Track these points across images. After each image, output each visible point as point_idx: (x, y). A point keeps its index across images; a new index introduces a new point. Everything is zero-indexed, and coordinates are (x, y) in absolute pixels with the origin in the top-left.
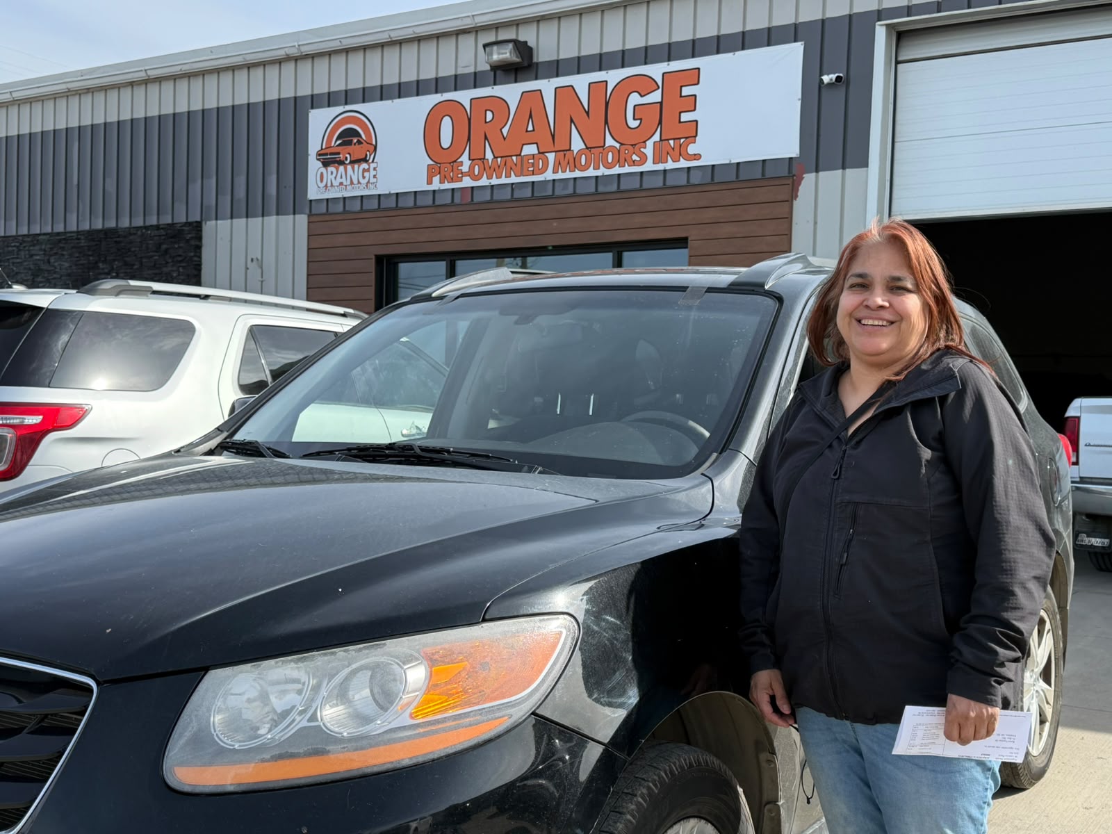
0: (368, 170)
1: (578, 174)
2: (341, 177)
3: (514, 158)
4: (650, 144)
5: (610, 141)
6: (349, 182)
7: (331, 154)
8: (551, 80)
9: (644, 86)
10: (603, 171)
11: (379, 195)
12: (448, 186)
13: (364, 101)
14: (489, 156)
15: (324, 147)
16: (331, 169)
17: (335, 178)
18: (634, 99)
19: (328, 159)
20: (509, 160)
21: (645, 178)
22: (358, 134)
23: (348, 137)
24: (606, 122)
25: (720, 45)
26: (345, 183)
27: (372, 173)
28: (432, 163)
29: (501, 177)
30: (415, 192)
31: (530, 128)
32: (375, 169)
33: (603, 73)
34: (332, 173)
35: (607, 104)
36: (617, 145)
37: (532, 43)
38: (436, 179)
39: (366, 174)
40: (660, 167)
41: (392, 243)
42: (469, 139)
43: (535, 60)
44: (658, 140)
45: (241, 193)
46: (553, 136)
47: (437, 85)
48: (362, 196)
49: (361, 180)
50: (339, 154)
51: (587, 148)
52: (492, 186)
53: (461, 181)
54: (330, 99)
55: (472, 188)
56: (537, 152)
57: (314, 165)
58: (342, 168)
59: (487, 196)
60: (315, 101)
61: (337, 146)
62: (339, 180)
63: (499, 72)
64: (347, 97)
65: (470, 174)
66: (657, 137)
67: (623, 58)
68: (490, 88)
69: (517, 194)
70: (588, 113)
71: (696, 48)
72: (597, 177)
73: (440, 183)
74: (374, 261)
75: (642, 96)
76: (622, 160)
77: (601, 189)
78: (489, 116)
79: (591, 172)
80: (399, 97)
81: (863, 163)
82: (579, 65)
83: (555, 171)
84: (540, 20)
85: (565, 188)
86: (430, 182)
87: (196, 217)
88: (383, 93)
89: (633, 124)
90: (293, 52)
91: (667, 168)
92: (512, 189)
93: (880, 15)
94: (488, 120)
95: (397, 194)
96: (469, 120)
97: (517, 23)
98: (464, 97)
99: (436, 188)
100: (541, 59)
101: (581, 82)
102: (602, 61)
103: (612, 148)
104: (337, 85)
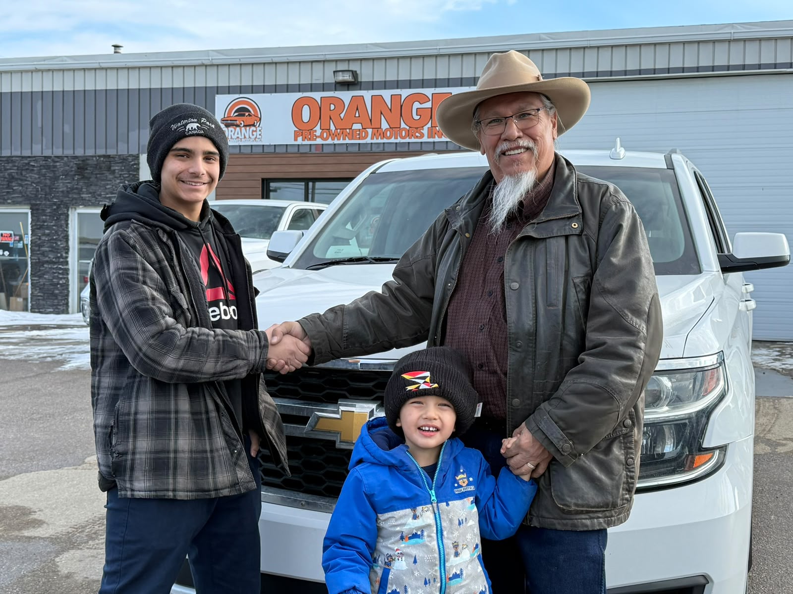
0: (256, 131)
1: (385, 141)
2: (238, 134)
3: (348, 130)
4: (426, 128)
5: (403, 125)
6: (243, 137)
7: (231, 120)
8: (369, 91)
9: (423, 99)
10: (399, 140)
11: (263, 145)
12: (306, 142)
13: (252, 93)
14: (332, 128)
15: (226, 116)
16: (230, 129)
17: (234, 134)
18: (417, 105)
19: (229, 123)
20: (343, 130)
21: (423, 145)
22: (249, 111)
23: (242, 112)
24: (401, 115)
25: (462, 82)
26: (240, 137)
27: (259, 133)
28: (297, 130)
29: (340, 139)
30: (287, 145)
31: (357, 115)
32: (260, 131)
33: (399, 90)
34: (231, 131)
35: (401, 106)
36: (408, 128)
37: (358, 72)
38: (300, 139)
39: (254, 133)
40: (431, 140)
41: (272, 171)
42: (320, 118)
43: (359, 80)
44: (430, 126)
46: (371, 120)
47: (299, 88)
48: (252, 146)
49: (251, 136)
50: (236, 121)
51: (391, 128)
52: (335, 144)
53: (315, 140)
54: (229, 90)
55: (323, 144)
56: (361, 128)
58: (238, 129)
59: (331, 149)
60: (219, 90)
61: (236, 116)
62: (236, 135)
63: (337, 85)
64: (241, 89)
65: (321, 137)
66: (429, 125)
67: (410, 84)
68: (333, 92)
69: (350, 149)
70: (391, 110)
71: (450, 83)
72: (396, 143)
73: (303, 140)
74: (261, 181)
75: (421, 104)
76: (410, 135)
77: (399, 149)
78: (332, 107)
79: (393, 140)
80: (276, 92)
82: (385, 85)
83: (372, 138)
84: (362, 60)
85: (378, 147)
86: (296, 139)
87: (134, 152)
88: (264, 89)
89: (417, 118)
90: (206, 62)
91: (435, 141)
92: (347, 147)
94: (332, 109)
95: (275, 145)
96: (320, 108)
97: (348, 61)
98: (317, 96)
99: (300, 144)
100: (363, 80)
101: (387, 94)
102: (398, 84)
103: (404, 129)
104: (235, 82)
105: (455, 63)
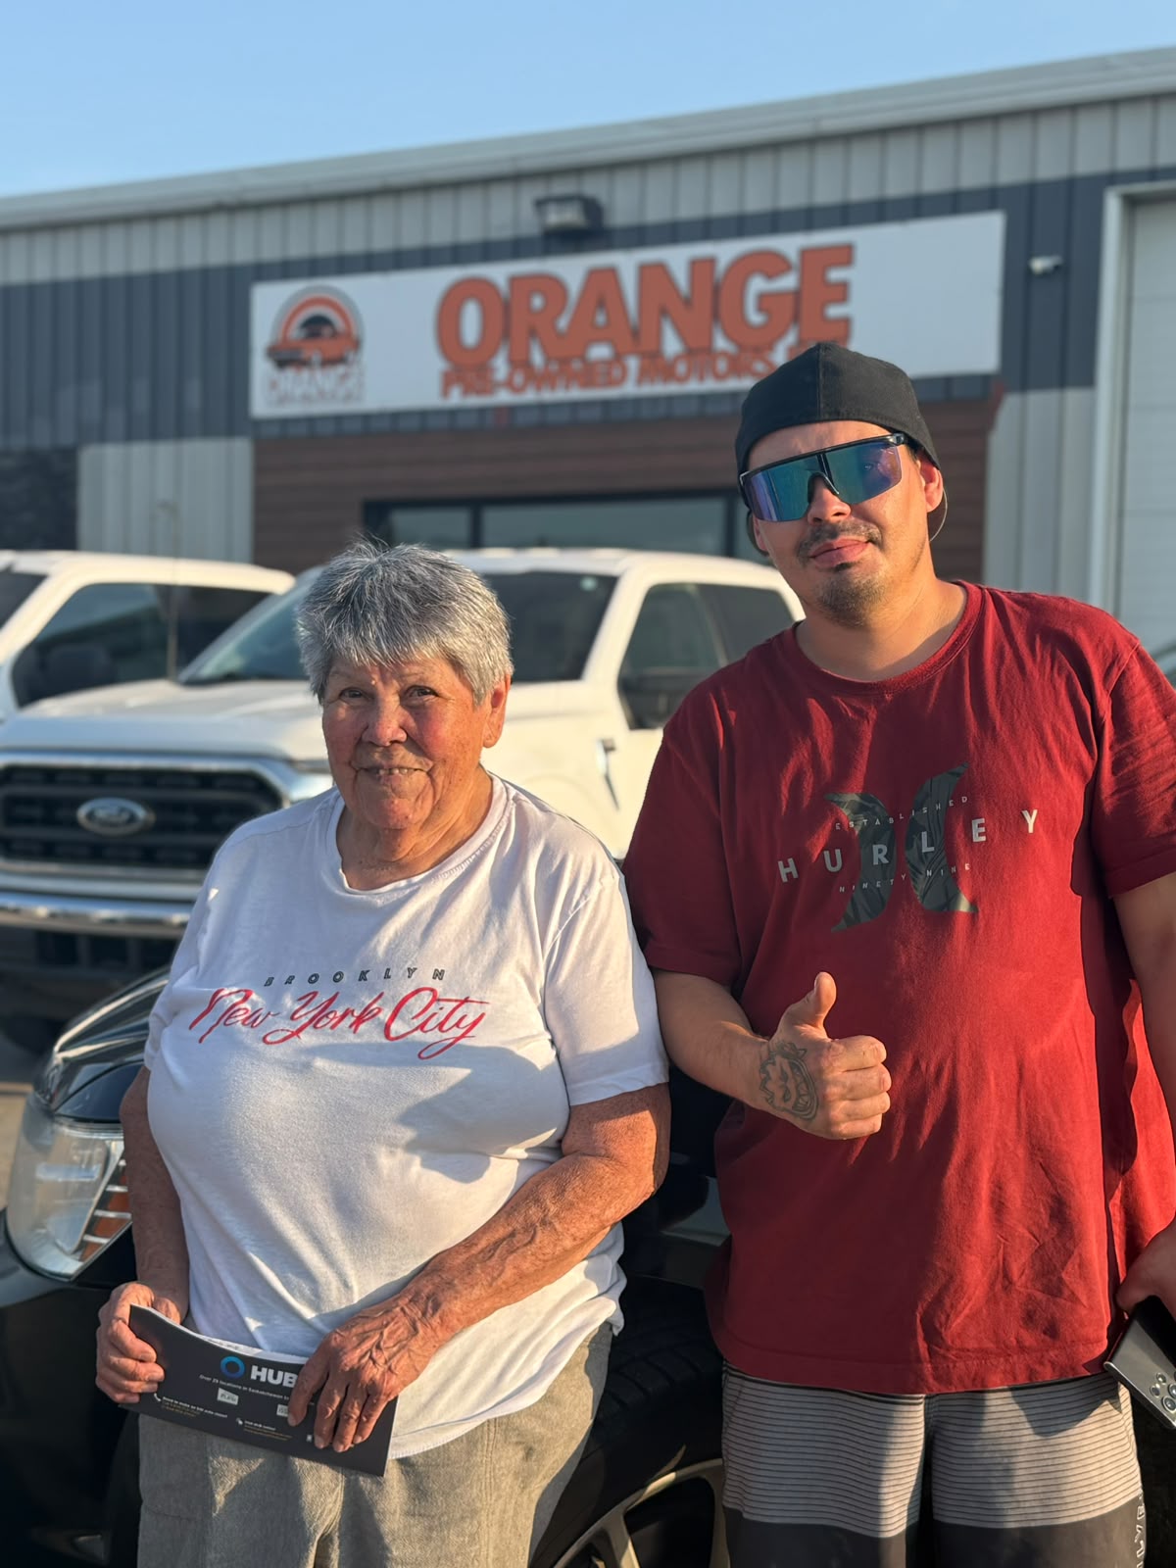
0: (348, 375)
1: (672, 388)
2: (305, 385)
3: (577, 363)
4: (781, 348)
5: (721, 343)
7: (289, 351)
8: (632, 252)
9: (774, 265)
10: (710, 385)
11: (365, 414)
12: (475, 401)
13: (339, 275)
14: (537, 358)
15: (278, 339)
16: (290, 373)
17: (296, 386)
18: (757, 285)
19: (284, 357)
20: (567, 363)
22: (333, 324)
23: (316, 326)
24: (716, 313)
25: (880, 211)
26: (311, 394)
27: (355, 380)
28: (449, 368)
29: (556, 390)
30: (424, 411)
31: (601, 320)
32: (358, 374)
33: (711, 245)
34: (291, 378)
35: (716, 294)
36: (732, 350)
37: (603, 200)
38: (456, 392)
39: (345, 381)
41: (386, 481)
42: (506, 331)
43: (606, 224)
44: (794, 342)
45: (142, 403)
46: (635, 332)
47: (456, 254)
48: (338, 416)
49: (337, 389)
50: (302, 350)
51: (688, 351)
52: (543, 404)
53: (495, 394)
54: (286, 270)
55: (512, 406)
56: (610, 355)
57: (261, 368)
58: (305, 374)
59: (535, 418)
60: (260, 272)
61: (300, 339)
62: (301, 389)
63: (551, 239)
64: (313, 267)
65: (509, 384)
66: (791, 338)
67: (739, 226)
69: (581, 416)
70: (688, 302)
71: (846, 215)
72: (702, 393)
73: (464, 396)
74: (358, 506)
75: (768, 280)
76: (740, 369)
77: (709, 410)
78: (537, 302)
79: (693, 386)
80: (397, 268)
81: (1088, 380)
82: (674, 233)
83: (640, 381)
84: (613, 167)
85: (655, 407)
86: (446, 395)
87: (66, 438)
88: (369, 263)
89: (755, 318)
90: (228, 199)
92: (574, 409)
93: (1113, 178)
94: (535, 307)
95: (395, 412)
96: (507, 307)
97: (579, 171)
98: (499, 273)
99: (456, 405)
100: (615, 223)
101: (677, 259)
102: (709, 229)
103: (724, 354)
104: (297, 249)
105: (863, 158)
